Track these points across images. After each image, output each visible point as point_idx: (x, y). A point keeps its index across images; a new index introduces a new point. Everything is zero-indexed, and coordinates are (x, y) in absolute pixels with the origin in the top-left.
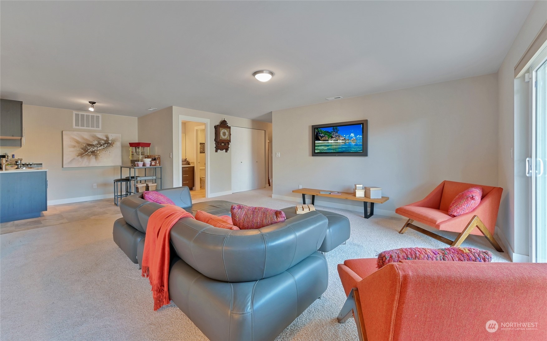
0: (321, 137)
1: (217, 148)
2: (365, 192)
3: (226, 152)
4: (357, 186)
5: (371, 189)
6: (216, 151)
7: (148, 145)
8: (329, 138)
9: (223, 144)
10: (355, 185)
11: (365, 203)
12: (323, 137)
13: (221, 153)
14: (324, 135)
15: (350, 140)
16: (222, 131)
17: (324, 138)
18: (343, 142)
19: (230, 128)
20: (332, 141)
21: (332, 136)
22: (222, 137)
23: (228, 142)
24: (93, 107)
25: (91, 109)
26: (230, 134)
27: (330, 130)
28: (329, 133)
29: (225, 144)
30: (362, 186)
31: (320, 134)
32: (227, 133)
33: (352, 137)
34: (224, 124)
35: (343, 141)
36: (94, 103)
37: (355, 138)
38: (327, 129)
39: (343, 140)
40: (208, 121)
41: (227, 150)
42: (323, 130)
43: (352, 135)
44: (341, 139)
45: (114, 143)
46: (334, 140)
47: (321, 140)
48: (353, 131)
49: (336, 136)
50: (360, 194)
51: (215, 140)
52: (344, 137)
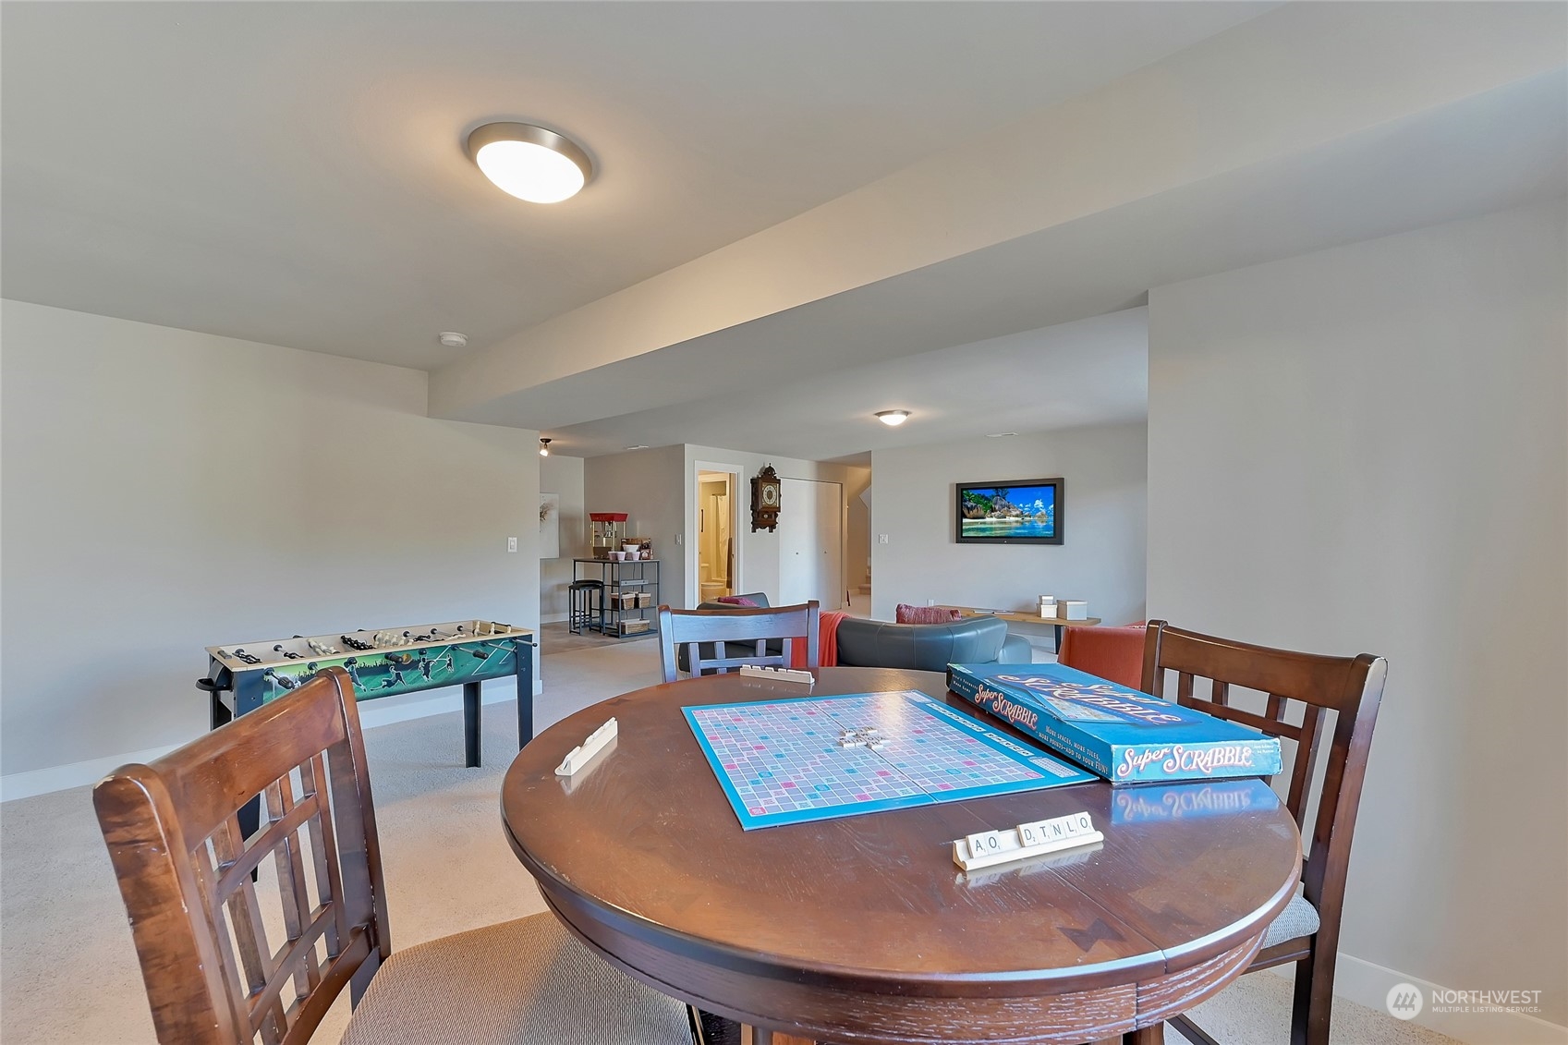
0: (968, 509)
1: (757, 524)
2: (1058, 609)
3: (771, 531)
4: (1043, 598)
5: (1068, 603)
6: (754, 531)
7: (623, 517)
8: (986, 512)
9: (766, 516)
10: (1040, 597)
11: (1058, 628)
12: (971, 509)
13: (763, 532)
14: (974, 505)
15: (1034, 516)
16: (767, 488)
17: (975, 511)
18: (1017, 522)
19: (779, 481)
20: (994, 519)
21: (991, 507)
22: (766, 501)
23: (774, 511)
24: (546, 447)
25: (544, 453)
26: (780, 496)
27: (989, 493)
28: (986, 499)
29: (770, 516)
30: (1052, 598)
31: (966, 501)
32: (774, 493)
33: (1038, 510)
34: (768, 476)
35: (1017, 519)
36: (548, 441)
37: (1044, 511)
38: (982, 492)
39: (1017, 516)
40: (738, 469)
41: (773, 527)
42: (973, 493)
43: (1039, 503)
44: (1014, 513)
45: (546, 513)
46: (998, 517)
47: (968, 515)
48: (1040, 493)
49: (1003, 506)
50: (1049, 612)
51: (753, 508)
52: (1021, 508)
